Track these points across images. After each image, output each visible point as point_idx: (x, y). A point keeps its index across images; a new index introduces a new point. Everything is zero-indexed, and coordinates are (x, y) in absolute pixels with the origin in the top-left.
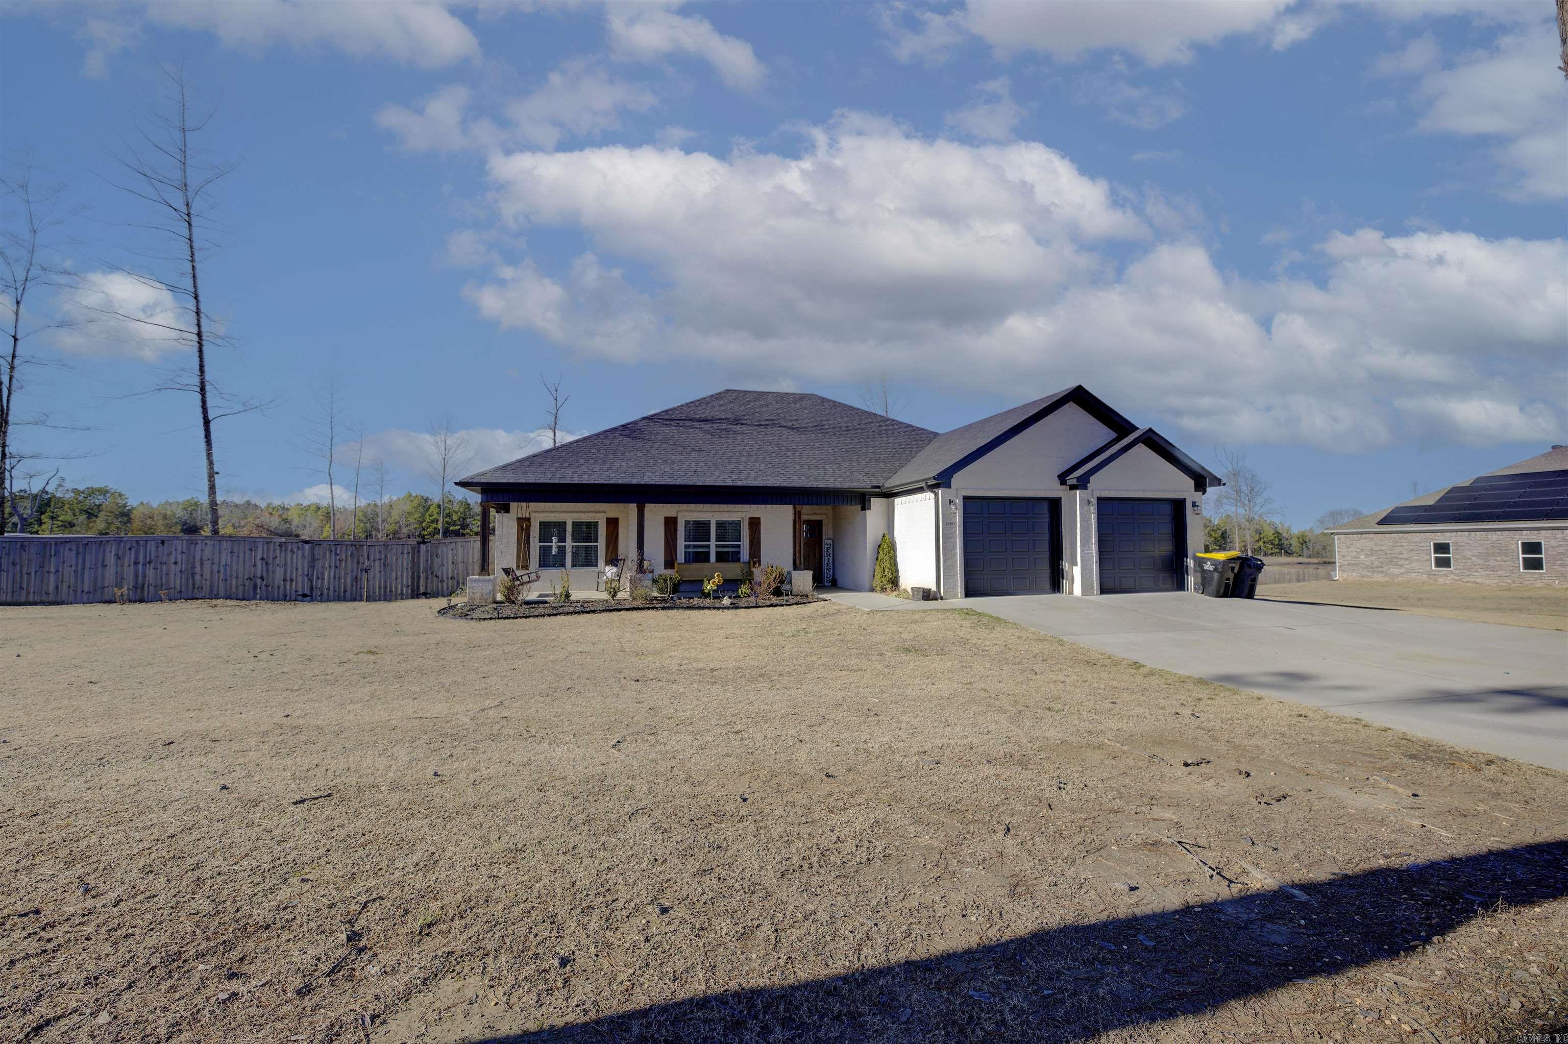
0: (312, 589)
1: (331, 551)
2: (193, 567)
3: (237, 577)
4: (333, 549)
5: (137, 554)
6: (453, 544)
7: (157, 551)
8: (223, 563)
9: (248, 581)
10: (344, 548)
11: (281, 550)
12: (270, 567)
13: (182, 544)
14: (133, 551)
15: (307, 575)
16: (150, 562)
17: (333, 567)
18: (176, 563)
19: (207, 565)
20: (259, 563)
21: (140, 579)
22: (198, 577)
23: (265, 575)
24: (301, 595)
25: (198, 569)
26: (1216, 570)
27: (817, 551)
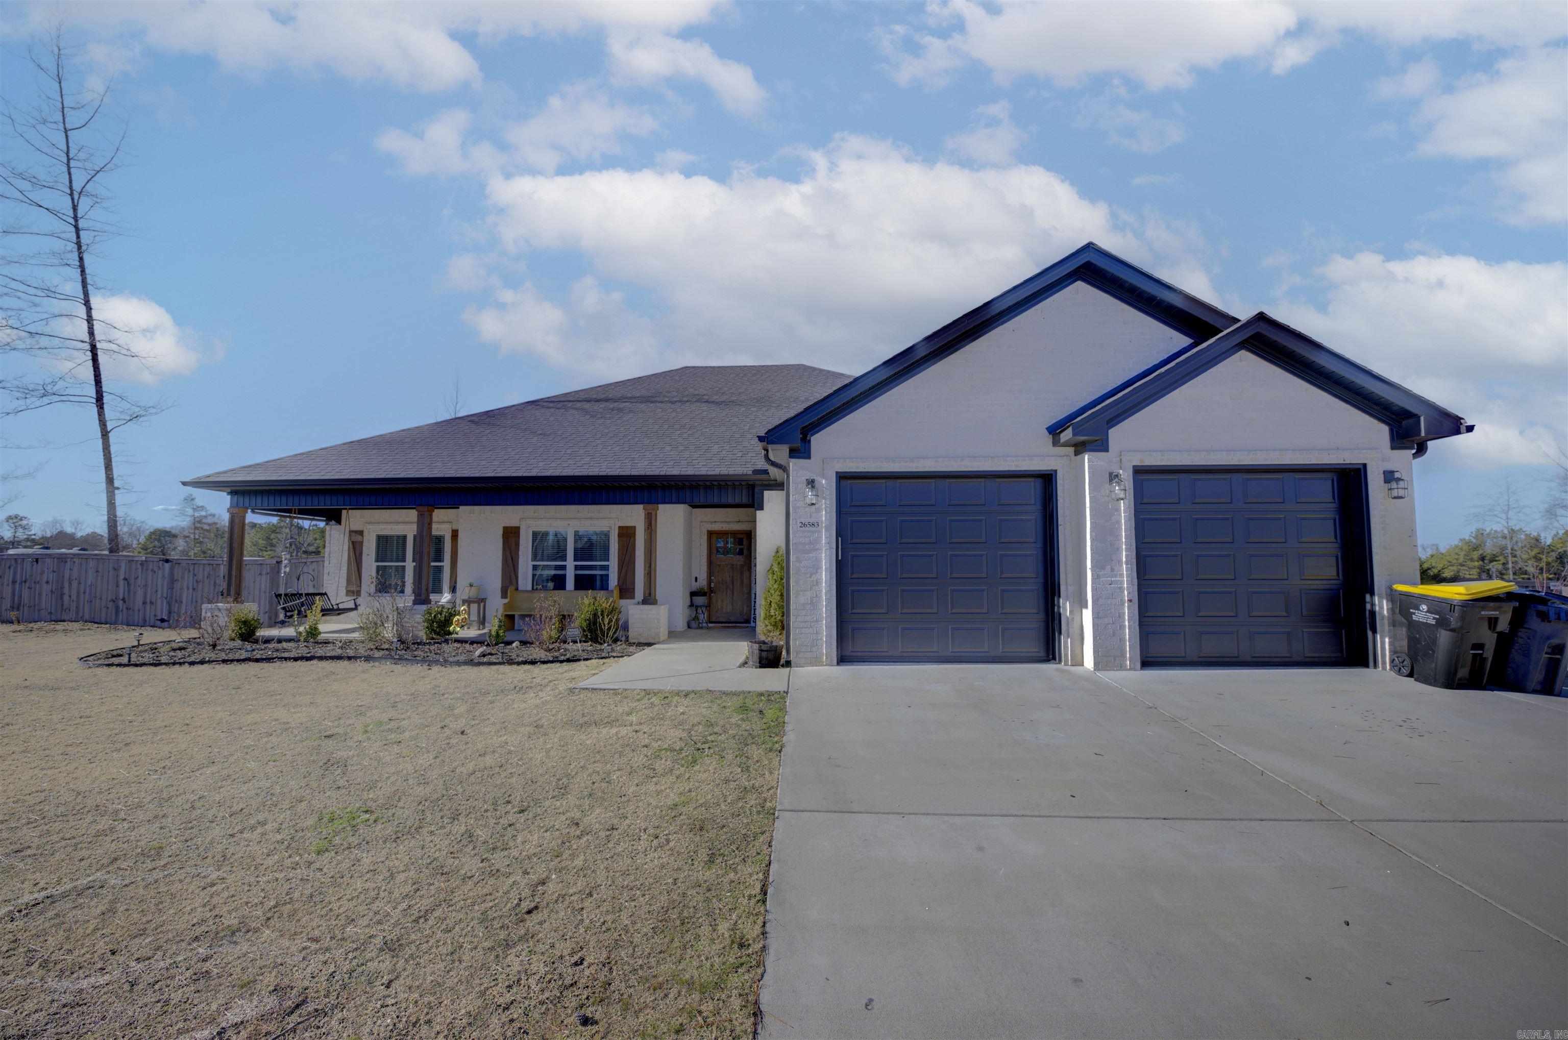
0: (170, 613)
1: (189, 571)
2: (62, 588)
3: (101, 599)
4: (191, 569)
5: (15, 573)
6: (315, 564)
7: (32, 569)
8: (89, 583)
9: (111, 603)
10: (202, 567)
11: (142, 570)
12: (132, 587)
13: (54, 562)
14: (12, 568)
15: (166, 598)
16: (25, 582)
17: (191, 590)
18: (47, 582)
19: (75, 584)
20: (122, 583)
21: (16, 598)
22: (66, 598)
23: (126, 597)
24: (159, 620)
25: (66, 590)
26: (1442, 623)
27: (746, 574)
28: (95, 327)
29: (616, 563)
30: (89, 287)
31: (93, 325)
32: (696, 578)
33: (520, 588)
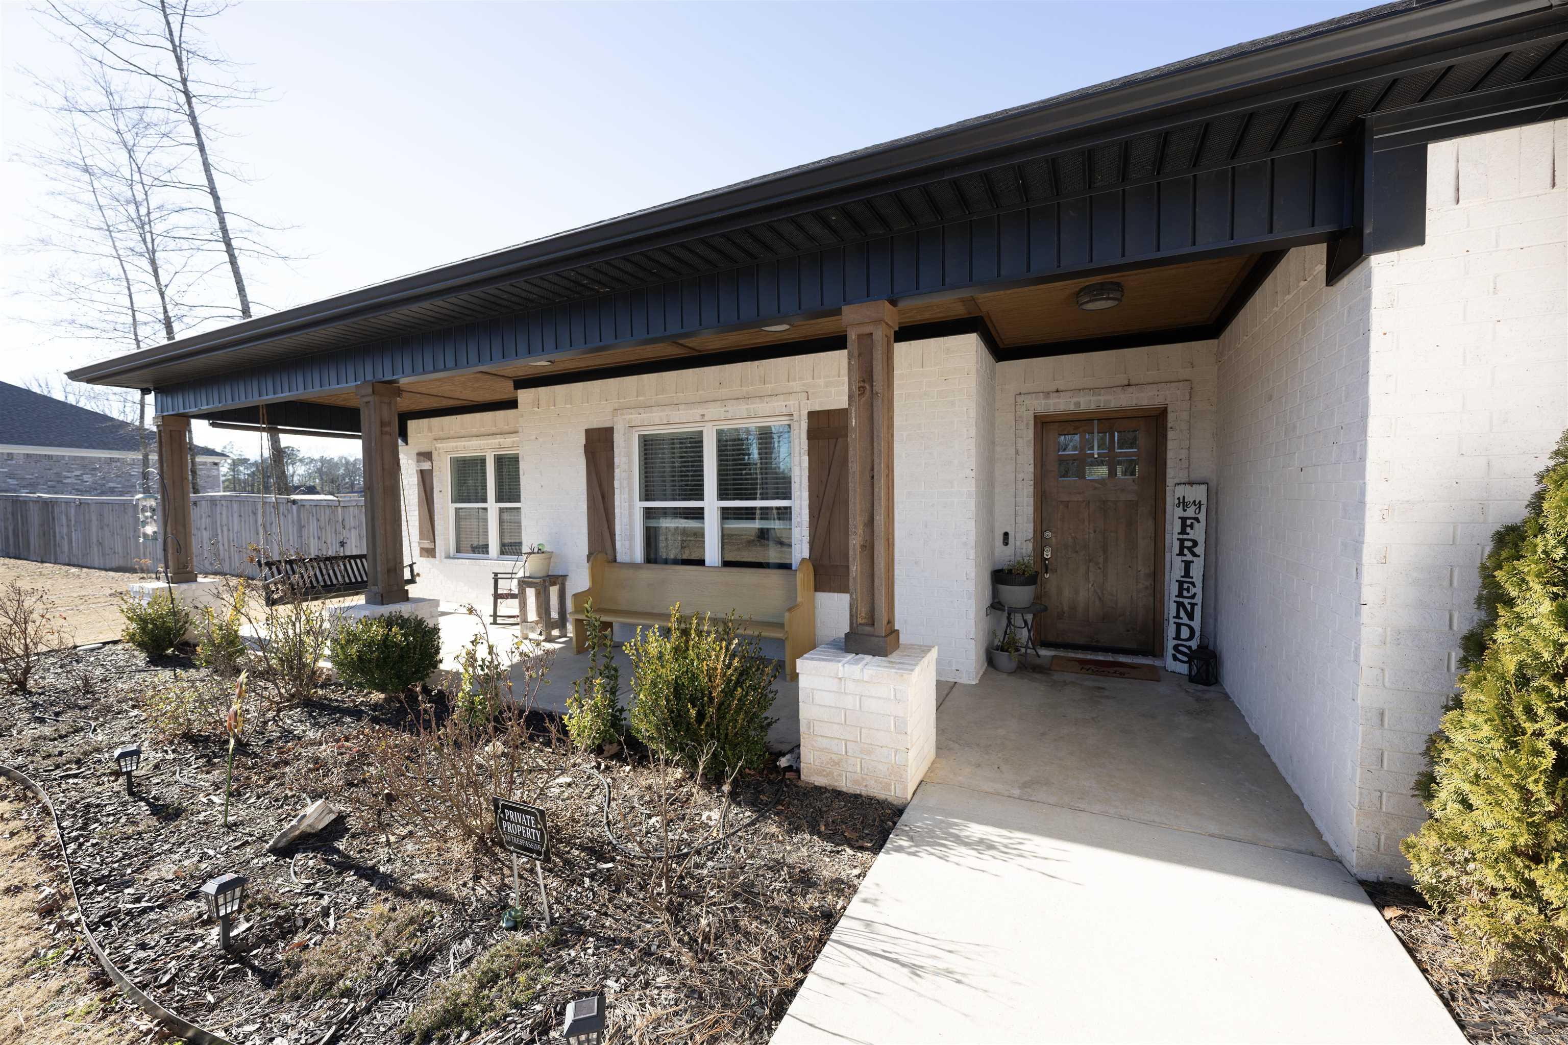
28: (227, 220)
29: (806, 503)
30: (213, 172)
31: (224, 219)
32: (1006, 535)
33: (620, 557)
